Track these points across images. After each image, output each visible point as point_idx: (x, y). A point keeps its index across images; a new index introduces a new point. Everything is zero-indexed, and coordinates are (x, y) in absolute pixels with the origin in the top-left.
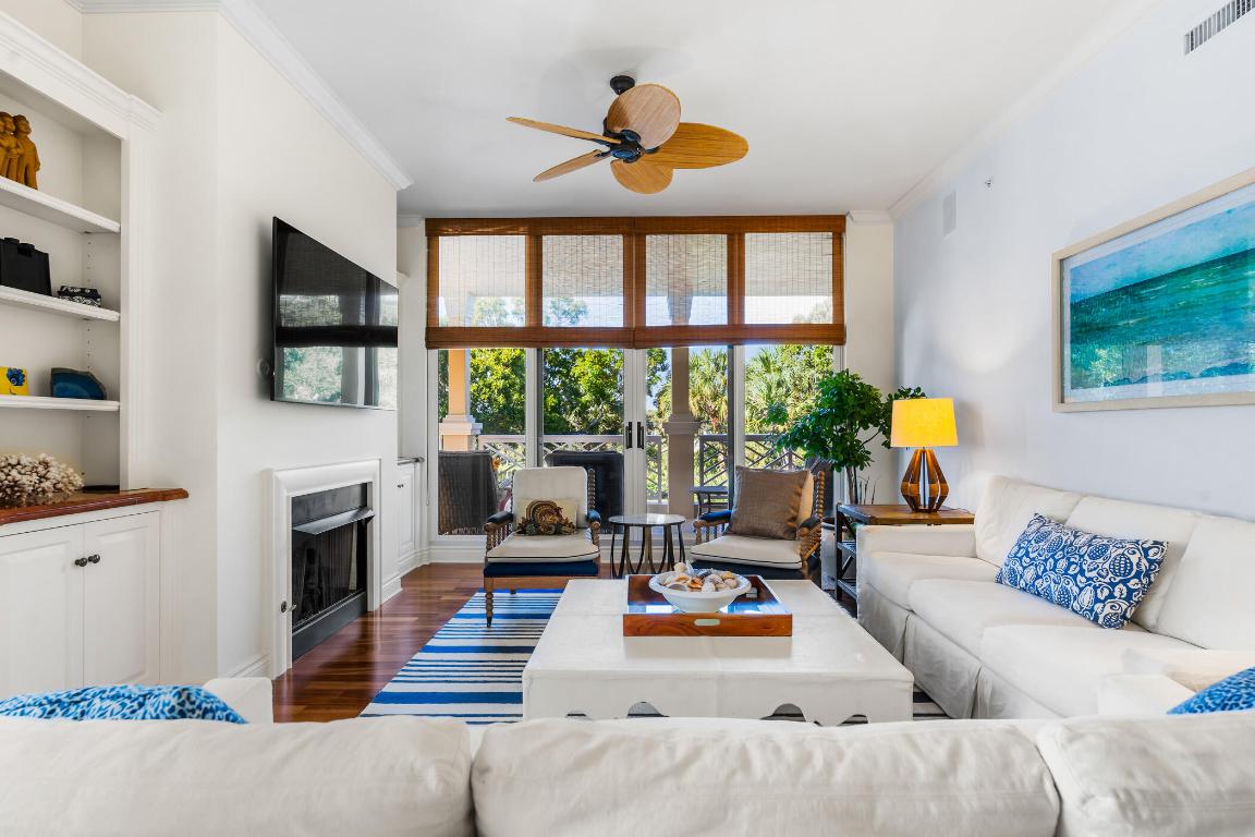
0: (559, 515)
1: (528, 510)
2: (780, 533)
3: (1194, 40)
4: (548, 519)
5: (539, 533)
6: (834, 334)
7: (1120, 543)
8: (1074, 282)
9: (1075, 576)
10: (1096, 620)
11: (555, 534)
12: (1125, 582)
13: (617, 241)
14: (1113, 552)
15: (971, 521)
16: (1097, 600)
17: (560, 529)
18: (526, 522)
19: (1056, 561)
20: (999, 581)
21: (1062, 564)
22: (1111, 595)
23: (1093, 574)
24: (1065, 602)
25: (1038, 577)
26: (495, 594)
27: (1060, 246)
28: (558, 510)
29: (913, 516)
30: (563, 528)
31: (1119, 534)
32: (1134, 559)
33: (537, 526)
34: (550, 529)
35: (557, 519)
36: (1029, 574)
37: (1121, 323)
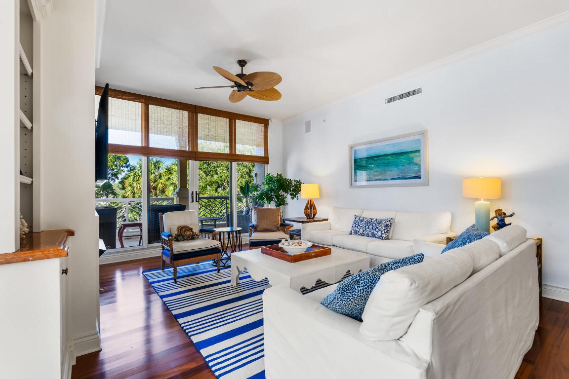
0: (192, 231)
1: (178, 231)
2: (275, 230)
3: (388, 101)
4: (188, 233)
5: (184, 240)
6: (265, 160)
7: (384, 220)
8: (355, 153)
9: (375, 229)
10: (382, 239)
11: (191, 239)
12: (387, 229)
13: (186, 114)
14: (383, 222)
15: (327, 220)
16: (382, 234)
17: (193, 237)
18: (178, 236)
19: (369, 226)
20: (351, 234)
21: (371, 227)
22: (385, 232)
23: (380, 228)
24: (373, 236)
25: (364, 231)
26: (177, 268)
27: (351, 143)
28: (191, 229)
29: (308, 220)
30: (195, 236)
31: (382, 218)
32: (388, 223)
33: (183, 237)
34: (189, 237)
35: (191, 232)
36: (361, 231)
37: (369, 166)
